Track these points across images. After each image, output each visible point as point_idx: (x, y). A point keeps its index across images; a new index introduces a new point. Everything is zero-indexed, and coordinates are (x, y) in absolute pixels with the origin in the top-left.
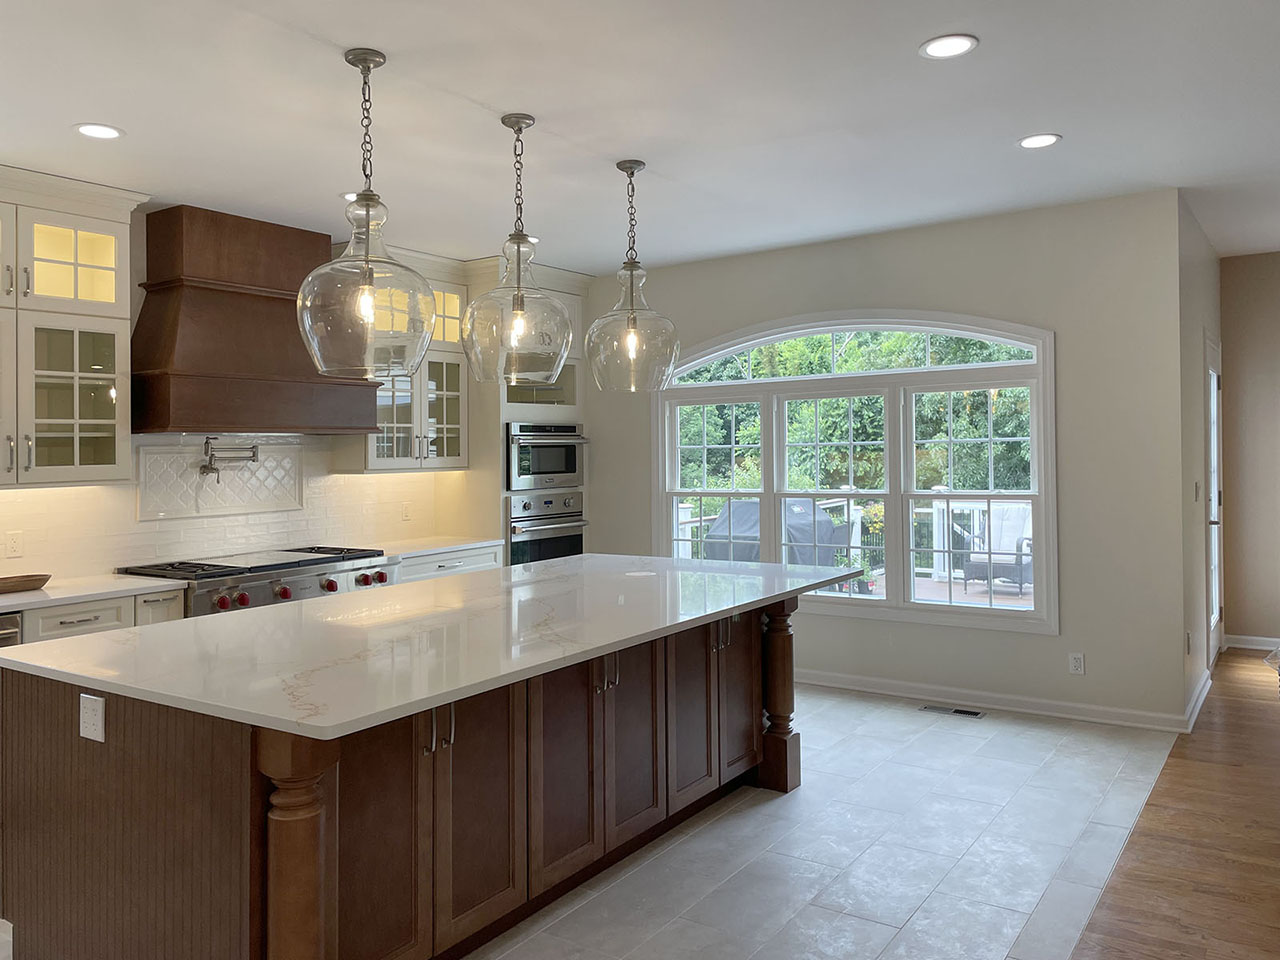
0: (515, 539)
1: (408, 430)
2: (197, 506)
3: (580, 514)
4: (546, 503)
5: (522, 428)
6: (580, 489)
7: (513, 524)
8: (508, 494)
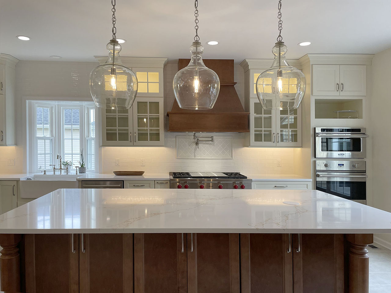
0: (319, 179)
1: (270, 131)
2: (195, 156)
3: (365, 172)
4: (339, 165)
5: (323, 130)
6: (365, 160)
7: (317, 173)
8: (314, 159)
